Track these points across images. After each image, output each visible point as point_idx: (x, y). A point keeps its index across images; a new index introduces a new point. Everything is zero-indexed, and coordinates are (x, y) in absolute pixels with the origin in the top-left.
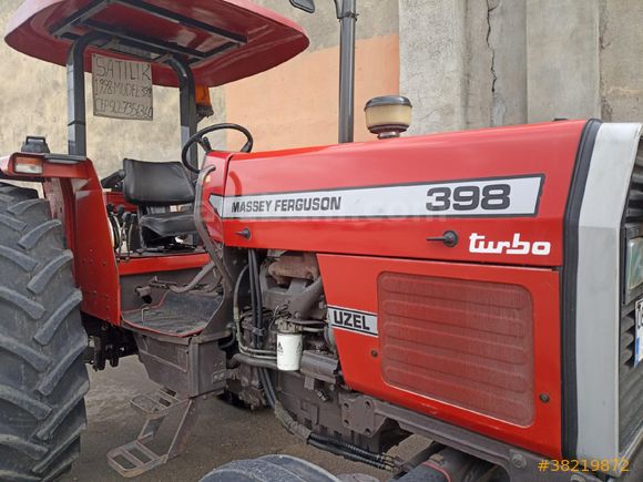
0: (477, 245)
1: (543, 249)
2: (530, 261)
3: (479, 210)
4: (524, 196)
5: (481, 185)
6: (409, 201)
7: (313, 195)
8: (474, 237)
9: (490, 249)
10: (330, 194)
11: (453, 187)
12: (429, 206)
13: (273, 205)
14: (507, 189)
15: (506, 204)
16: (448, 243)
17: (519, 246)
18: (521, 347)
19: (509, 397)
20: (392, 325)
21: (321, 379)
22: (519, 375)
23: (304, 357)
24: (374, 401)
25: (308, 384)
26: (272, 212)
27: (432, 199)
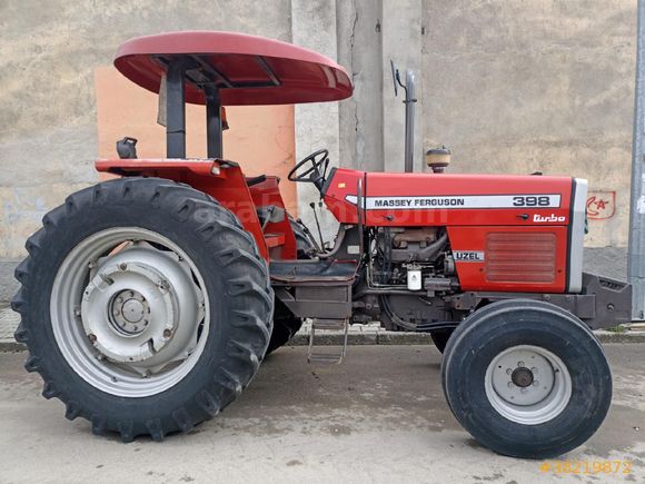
0: (537, 219)
1: (562, 219)
2: (558, 224)
3: (538, 206)
4: (555, 201)
5: (538, 197)
6: (506, 202)
7: (444, 198)
8: (535, 216)
9: (542, 220)
10: (456, 198)
11: (525, 197)
12: (515, 204)
13: (412, 203)
14: (548, 198)
15: (548, 204)
16: (525, 218)
17: (553, 219)
18: (552, 255)
19: (546, 274)
20: (493, 255)
21: (440, 289)
22: (551, 264)
23: (427, 281)
24: (475, 293)
25: (431, 294)
26: (412, 206)
27: (516, 201)
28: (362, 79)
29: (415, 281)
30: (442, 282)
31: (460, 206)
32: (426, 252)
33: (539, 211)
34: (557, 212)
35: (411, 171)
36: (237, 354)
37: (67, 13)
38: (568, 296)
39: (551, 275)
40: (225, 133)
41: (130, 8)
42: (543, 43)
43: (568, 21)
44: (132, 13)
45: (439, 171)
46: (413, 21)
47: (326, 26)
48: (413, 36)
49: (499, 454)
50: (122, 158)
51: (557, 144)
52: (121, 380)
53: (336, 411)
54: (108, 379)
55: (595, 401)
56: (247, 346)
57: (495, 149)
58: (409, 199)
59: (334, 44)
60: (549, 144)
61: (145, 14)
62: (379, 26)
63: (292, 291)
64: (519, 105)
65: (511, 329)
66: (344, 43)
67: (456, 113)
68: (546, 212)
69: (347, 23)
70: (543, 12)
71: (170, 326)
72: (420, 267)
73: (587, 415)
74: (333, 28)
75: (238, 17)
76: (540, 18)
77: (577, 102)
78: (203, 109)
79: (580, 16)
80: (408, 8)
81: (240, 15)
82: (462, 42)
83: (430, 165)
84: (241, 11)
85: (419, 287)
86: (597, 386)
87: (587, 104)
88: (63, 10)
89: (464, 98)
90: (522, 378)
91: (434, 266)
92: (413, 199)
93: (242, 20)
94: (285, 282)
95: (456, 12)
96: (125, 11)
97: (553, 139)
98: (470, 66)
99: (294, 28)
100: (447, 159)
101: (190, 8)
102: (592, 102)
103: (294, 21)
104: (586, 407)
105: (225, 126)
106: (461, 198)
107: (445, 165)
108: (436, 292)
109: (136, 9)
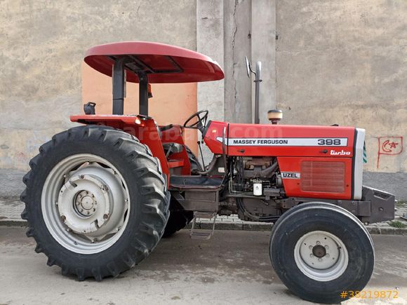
0: (332, 153)
1: (348, 153)
2: (346, 156)
3: (333, 145)
4: (344, 142)
5: (333, 139)
6: (313, 142)
7: (276, 139)
8: (332, 151)
9: (336, 154)
10: (283, 139)
11: (325, 139)
12: (319, 144)
13: (256, 142)
14: (340, 140)
15: (340, 144)
16: (325, 153)
17: (343, 153)
18: (343, 175)
19: (339, 187)
20: (305, 175)
21: (273, 195)
22: (342, 181)
23: (265, 190)
24: (295, 198)
25: (267, 198)
26: (256, 144)
27: (320, 142)
28: (239, 67)
29: (258, 190)
30: (274, 191)
31: (285, 144)
32: (265, 172)
33: (334, 148)
34: (345, 149)
35: (258, 123)
36: (145, 231)
37: (67, 30)
38: (353, 202)
39: (343, 188)
40: (149, 99)
41: (103, 27)
42: (353, 44)
43: (370, 30)
44: (104, 30)
45: (276, 123)
46: (270, 32)
47: (217, 35)
48: (270, 41)
49: (304, 299)
50: (87, 114)
51: (363, 107)
52: (79, 244)
53: (208, 269)
54: (72, 243)
55: (364, 268)
56: (151, 226)
57: (323, 110)
58: (254, 139)
59: (222, 45)
60: (358, 106)
61: (111, 30)
62: (250, 35)
63: (183, 194)
64: (338, 82)
65: (310, 221)
66: (229, 45)
67: (298, 87)
68: (338, 149)
69: (230, 33)
70: (353, 25)
71: (107, 212)
72: (261, 181)
73: (358, 277)
74: (221, 37)
75: (165, 31)
76: (352, 28)
77: (376, 80)
78: (137, 85)
79: (378, 28)
80: (268, 24)
81: (166, 29)
82: (302, 43)
83: (270, 119)
84: (167, 28)
85: (261, 194)
86: (364, 258)
87: (383, 82)
88: (65, 28)
89: (303, 78)
90: (319, 251)
91: (270, 181)
92: (257, 140)
93: (167, 33)
94: (179, 188)
95: (298, 26)
96: (100, 29)
97: (360, 103)
98: (307, 58)
99: (198, 37)
100: (280, 116)
101: (137, 26)
102: (386, 80)
103: (198, 33)
104: (357, 271)
105: (150, 95)
106: (286, 139)
107: (279, 119)
108: (271, 197)
109: (106, 27)
